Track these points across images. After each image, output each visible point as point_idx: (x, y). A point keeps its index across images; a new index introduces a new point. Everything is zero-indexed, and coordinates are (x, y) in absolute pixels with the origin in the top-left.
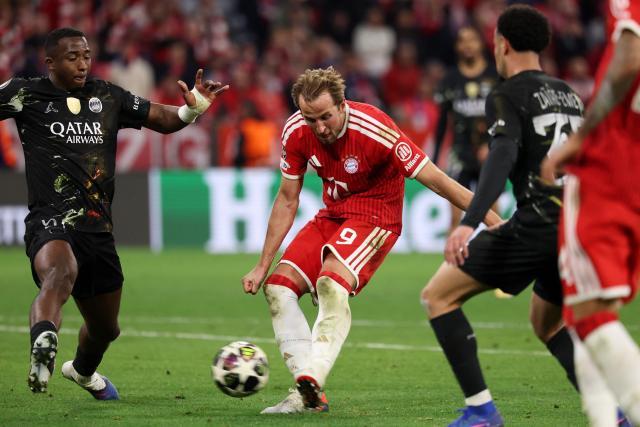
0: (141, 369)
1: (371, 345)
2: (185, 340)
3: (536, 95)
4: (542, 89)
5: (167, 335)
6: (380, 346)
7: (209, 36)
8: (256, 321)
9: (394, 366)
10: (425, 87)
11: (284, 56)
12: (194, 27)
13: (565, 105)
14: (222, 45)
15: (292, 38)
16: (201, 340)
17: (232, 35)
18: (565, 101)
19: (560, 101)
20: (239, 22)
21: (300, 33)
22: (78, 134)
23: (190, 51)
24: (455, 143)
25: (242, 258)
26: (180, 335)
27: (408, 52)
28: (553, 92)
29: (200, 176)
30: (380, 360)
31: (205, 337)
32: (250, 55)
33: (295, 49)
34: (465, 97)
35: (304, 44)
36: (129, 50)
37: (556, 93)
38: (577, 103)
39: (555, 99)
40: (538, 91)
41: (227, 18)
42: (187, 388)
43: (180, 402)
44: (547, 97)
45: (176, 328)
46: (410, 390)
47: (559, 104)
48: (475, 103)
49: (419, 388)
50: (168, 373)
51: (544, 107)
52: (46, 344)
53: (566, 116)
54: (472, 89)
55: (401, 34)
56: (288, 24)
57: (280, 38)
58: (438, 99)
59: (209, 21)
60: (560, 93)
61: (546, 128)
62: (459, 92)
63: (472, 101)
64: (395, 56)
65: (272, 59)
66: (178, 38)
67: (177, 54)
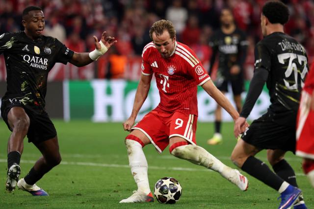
0: (59, 180)
1: (175, 169)
2: (82, 166)
3: (280, 44)
4: (283, 41)
5: (72, 163)
6: (180, 169)
7: (93, 13)
8: (117, 156)
9: (187, 179)
10: (203, 39)
11: (131, 23)
12: (86, 8)
13: (295, 49)
14: (100, 17)
15: (135, 14)
16: (89, 166)
17: (105, 12)
18: (295, 48)
19: (293, 47)
20: (108, 6)
21: (139, 11)
22: (36, 63)
23: (84, 20)
24: (220, 67)
25: (110, 124)
26: (79, 163)
27: (194, 21)
28: (289, 43)
29: (89, 83)
30: (179, 176)
31: (91, 164)
32: (114, 22)
33: (137, 20)
34: (224, 44)
35: (141, 17)
36: (53, 20)
37: (291, 43)
38: (302, 49)
39: (290, 46)
40: (281, 42)
41: (102, 4)
42: (83, 190)
43: (79, 197)
44: (286, 45)
45: (77, 160)
46: (195, 191)
47: (292, 49)
48: (230, 47)
49: (199, 190)
50: (73, 182)
51: (283, 50)
52: (15, 171)
53: (296, 55)
54: (228, 40)
55: (190, 12)
56: (133, 7)
57: (129, 14)
58: (211, 44)
59: (94, 5)
60: (293, 44)
61: (284, 60)
62: (222, 41)
63: (228, 46)
64: (187, 23)
65: (125, 24)
66: (78, 14)
67: (77, 22)
